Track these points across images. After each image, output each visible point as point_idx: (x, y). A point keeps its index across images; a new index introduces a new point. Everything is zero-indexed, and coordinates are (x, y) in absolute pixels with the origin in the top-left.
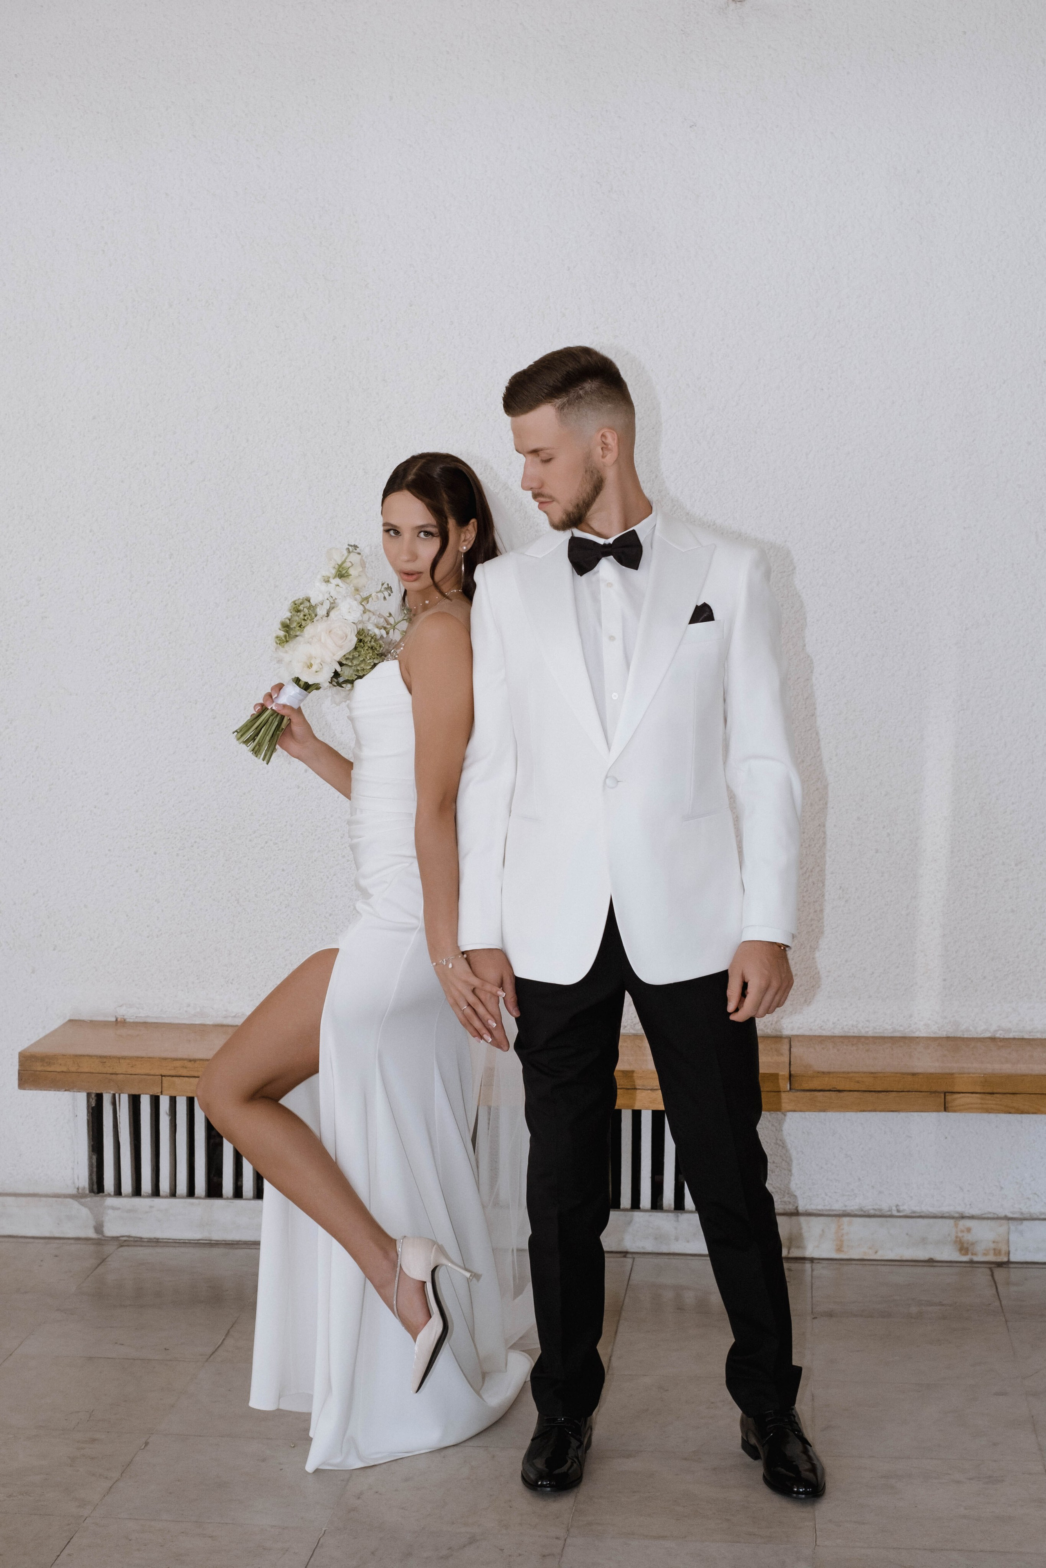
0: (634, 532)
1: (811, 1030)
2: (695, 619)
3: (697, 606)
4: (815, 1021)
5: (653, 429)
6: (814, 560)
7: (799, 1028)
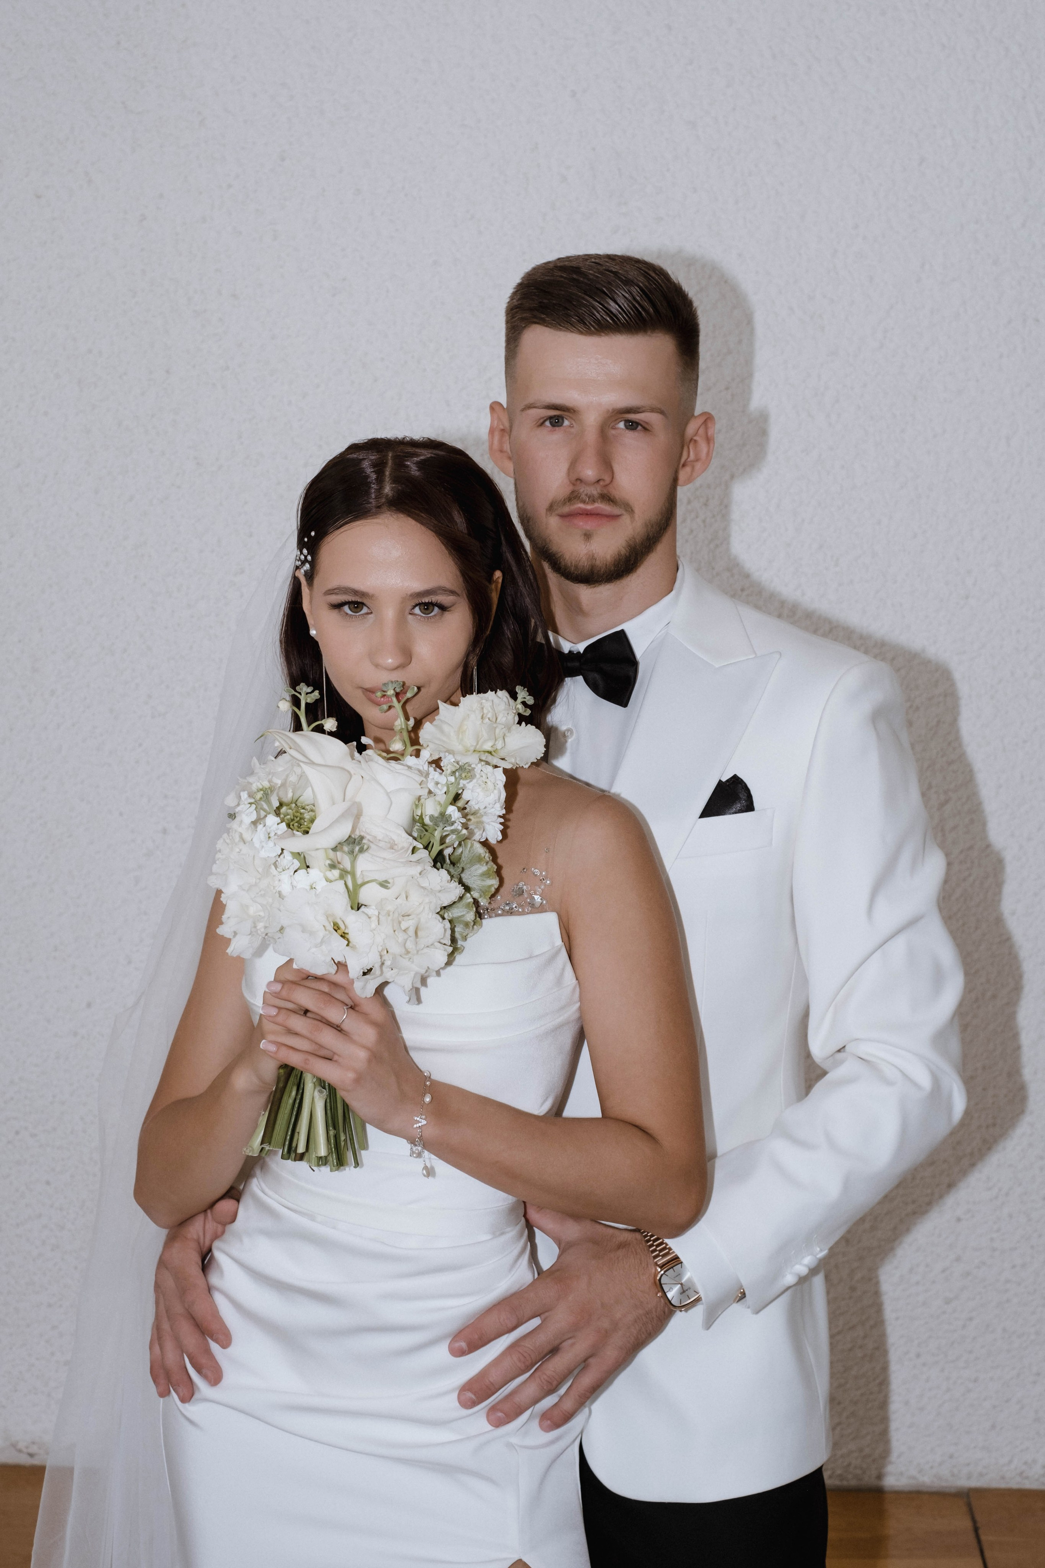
0: (621, 636)
1: (1003, 1478)
2: (710, 810)
3: (720, 780)
4: (1010, 1462)
5: (727, 389)
6: (1018, 631)
7: (981, 1475)
